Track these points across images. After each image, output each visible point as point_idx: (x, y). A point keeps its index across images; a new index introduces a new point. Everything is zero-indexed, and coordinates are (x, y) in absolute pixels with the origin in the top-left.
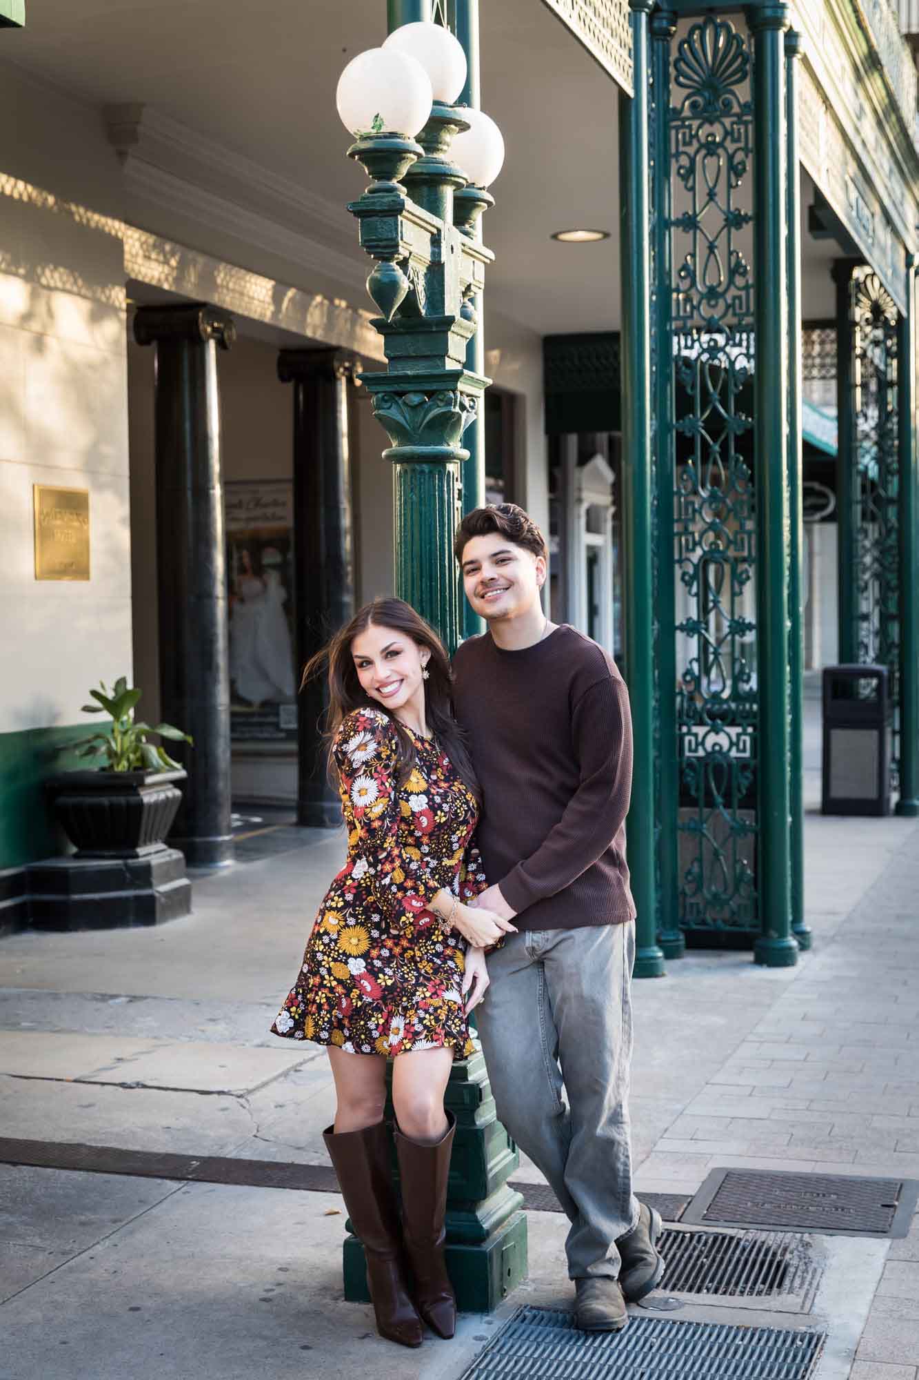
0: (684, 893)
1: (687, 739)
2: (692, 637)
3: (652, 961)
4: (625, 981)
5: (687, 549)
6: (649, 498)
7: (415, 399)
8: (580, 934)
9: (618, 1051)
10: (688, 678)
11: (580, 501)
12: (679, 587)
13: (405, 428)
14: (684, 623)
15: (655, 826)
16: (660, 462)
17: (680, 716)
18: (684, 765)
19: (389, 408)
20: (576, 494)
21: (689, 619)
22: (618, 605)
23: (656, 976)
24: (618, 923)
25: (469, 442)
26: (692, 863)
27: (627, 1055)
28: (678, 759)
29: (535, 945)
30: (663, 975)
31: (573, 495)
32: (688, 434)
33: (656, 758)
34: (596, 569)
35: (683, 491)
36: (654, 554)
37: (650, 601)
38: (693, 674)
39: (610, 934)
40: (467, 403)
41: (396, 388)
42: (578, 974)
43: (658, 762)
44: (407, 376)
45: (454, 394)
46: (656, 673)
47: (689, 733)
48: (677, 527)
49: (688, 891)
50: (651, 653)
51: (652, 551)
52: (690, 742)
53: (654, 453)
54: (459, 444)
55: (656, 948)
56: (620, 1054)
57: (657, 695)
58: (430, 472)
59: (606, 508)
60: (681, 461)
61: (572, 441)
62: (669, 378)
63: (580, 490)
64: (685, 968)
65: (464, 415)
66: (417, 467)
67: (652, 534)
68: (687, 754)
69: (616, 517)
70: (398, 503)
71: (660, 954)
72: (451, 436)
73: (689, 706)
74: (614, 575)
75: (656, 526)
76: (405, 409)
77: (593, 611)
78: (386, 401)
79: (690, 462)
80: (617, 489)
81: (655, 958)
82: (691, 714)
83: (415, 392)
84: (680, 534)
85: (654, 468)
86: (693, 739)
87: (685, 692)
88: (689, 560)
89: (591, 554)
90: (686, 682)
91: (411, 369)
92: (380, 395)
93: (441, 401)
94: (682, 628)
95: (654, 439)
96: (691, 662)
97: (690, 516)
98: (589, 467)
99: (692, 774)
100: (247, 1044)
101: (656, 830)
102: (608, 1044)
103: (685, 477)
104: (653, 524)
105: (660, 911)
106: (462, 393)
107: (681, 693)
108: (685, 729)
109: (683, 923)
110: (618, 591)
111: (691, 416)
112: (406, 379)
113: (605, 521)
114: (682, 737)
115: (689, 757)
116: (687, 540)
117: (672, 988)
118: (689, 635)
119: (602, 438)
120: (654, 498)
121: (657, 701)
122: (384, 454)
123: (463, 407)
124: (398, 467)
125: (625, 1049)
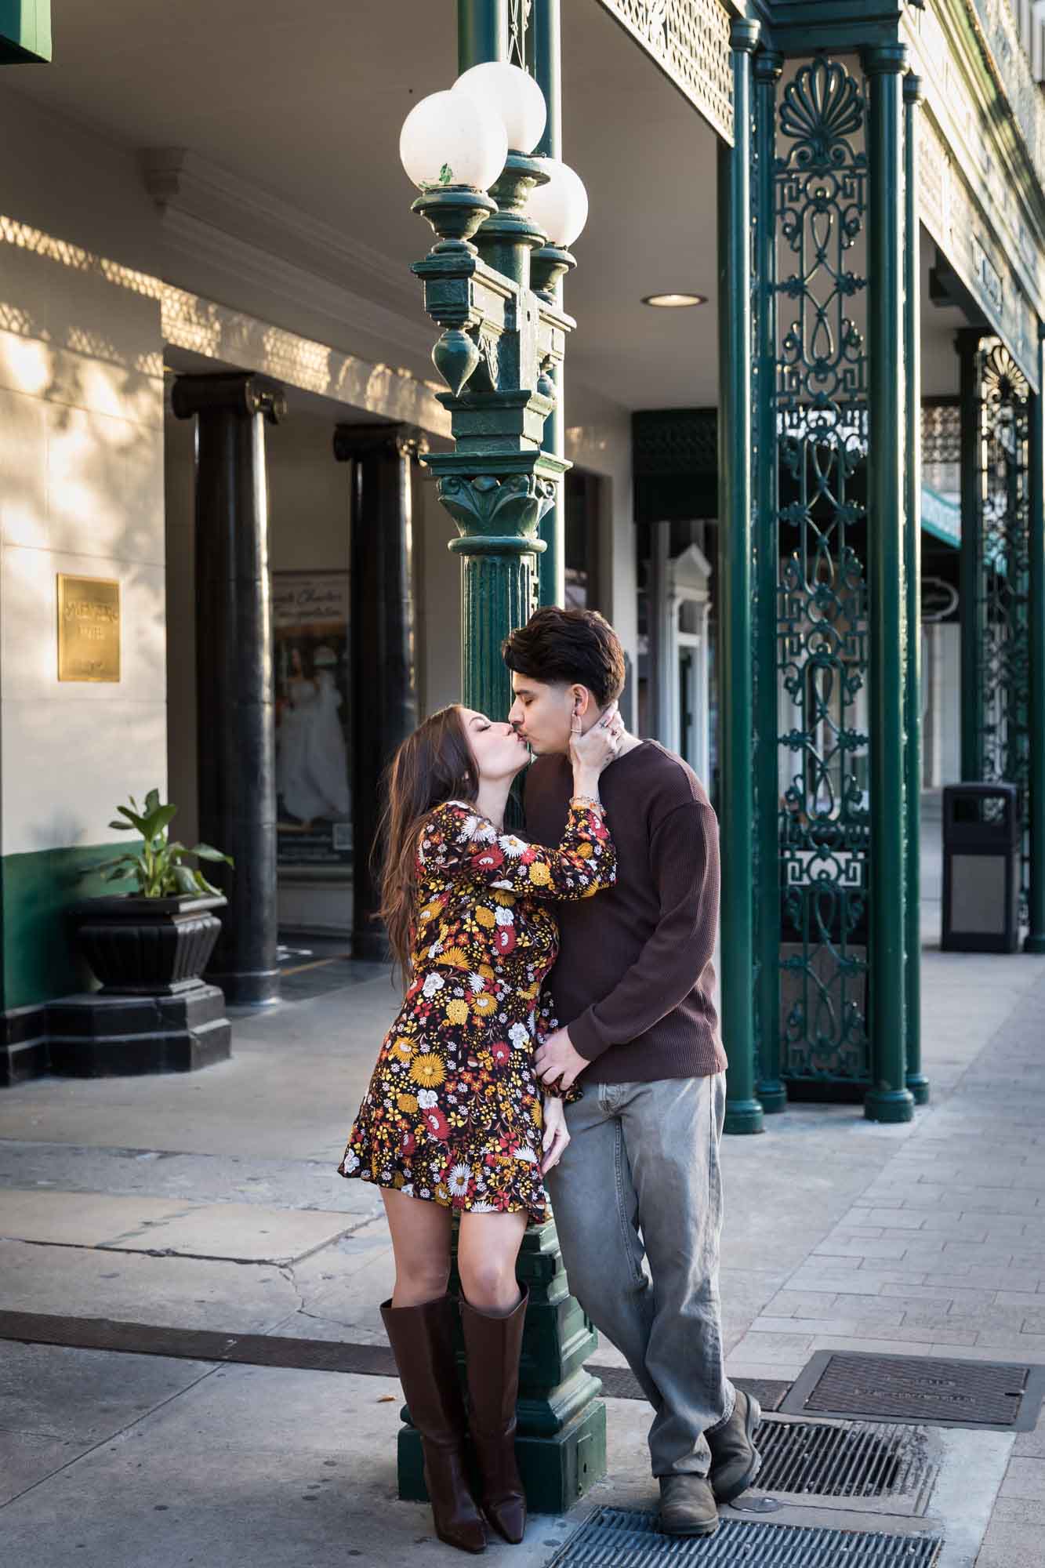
0: (786, 1038)
1: (790, 865)
2: (796, 751)
3: (750, 1116)
4: (712, 1141)
5: (792, 653)
6: (749, 594)
7: (485, 483)
8: (659, 1087)
9: (704, 1219)
10: (792, 797)
11: (672, 596)
12: (783, 695)
13: (473, 515)
14: (788, 735)
15: (754, 963)
16: (761, 554)
17: (783, 840)
18: (787, 896)
19: (456, 494)
20: (668, 590)
21: (793, 731)
22: (714, 713)
23: (754, 1133)
24: (706, 1075)
25: (546, 530)
26: (795, 1005)
27: (716, 1225)
28: (779, 888)
29: (609, 1098)
30: (761, 1132)
31: (664, 589)
32: (794, 524)
33: (755, 886)
34: (689, 672)
35: (787, 588)
36: (755, 658)
37: (749, 710)
38: (798, 792)
39: (694, 1089)
40: (544, 488)
41: (465, 470)
42: (657, 1132)
43: (757, 890)
44: (476, 458)
45: (530, 478)
46: (756, 790)
47: (793, 858)
48: (780, 628)
49: (790, 1037)
50: (750, 769)
51: (753, 653)
52: (793, 868)
53: (754, 545)
54: (536, 534)
55: (753, 1101)
56: (707, 1223)
57: (757, 816)
58: (503, 565)
59: (702, 604)
60: (786, 552)
61: (664, 529)
62: (771, 461)
63: (672, 584)
64: (787, 1123)
65: (541, 501)
66: (488, 560)
67: (752, 634)
68: (790, 882)
69: (713, 614)
70: (466, 599)
71: (759, 1108)
72: (526, 525)
73: (793, 829)
74: (710, 680)
75: (757, 627)
76: (475, 495)
77: (686, 720)
78: (453, 486)
79: (795, 554)
80: (713, 583)
81: (753, 1112)
82: (795, 837)
83: (486, 475)
84: (783, 636)
85: (754, 561)
86: (797, 865)
87: (788, 813)
88: (793, 664)
89: (685, 657)
90: (790, 802)
91: (482, 450)
92: (446, 479)
93: (515, 485)
94: (786, 741)
95: (754, 529)
96: (795, 779)
97: (795, 616)
98: (682, 559)
99: (796, 905)
100: (292, 1207)
101: (755, 968)
102: (692, 1211)
103: (789, 571)
104: (753, 624)
105: (759, 1060)
106: (538, 477)
107: (784, 814)
108: (787, 854)
109: (785, 1073)
110: (714, 698)
111: (797, 503)
112: (475, 461)
113: (701, 619)
114: (785, 863)
115: (792, 886)
116: (791, 643)
117: (773, 1145)
118: (794, 749)
119: (698, 526)
120: (755, 596)
121: (756, 822)
122: (450, 544)
123: (539, 493)
124: (466, 559)
125: (713, 1217)
